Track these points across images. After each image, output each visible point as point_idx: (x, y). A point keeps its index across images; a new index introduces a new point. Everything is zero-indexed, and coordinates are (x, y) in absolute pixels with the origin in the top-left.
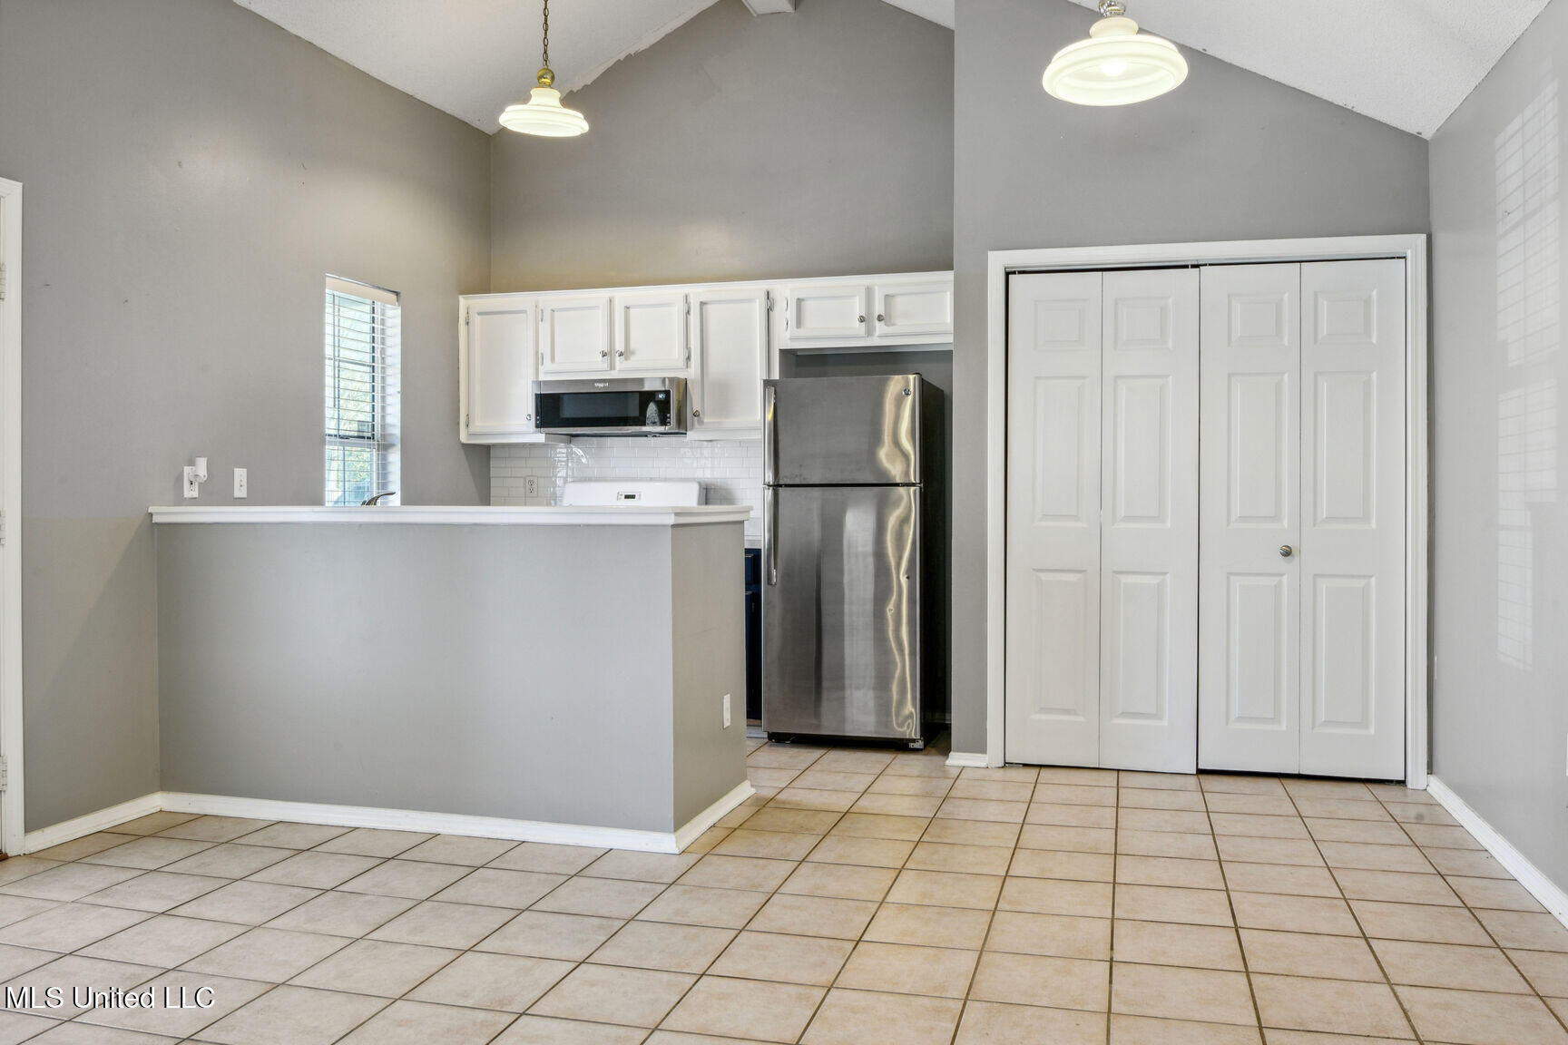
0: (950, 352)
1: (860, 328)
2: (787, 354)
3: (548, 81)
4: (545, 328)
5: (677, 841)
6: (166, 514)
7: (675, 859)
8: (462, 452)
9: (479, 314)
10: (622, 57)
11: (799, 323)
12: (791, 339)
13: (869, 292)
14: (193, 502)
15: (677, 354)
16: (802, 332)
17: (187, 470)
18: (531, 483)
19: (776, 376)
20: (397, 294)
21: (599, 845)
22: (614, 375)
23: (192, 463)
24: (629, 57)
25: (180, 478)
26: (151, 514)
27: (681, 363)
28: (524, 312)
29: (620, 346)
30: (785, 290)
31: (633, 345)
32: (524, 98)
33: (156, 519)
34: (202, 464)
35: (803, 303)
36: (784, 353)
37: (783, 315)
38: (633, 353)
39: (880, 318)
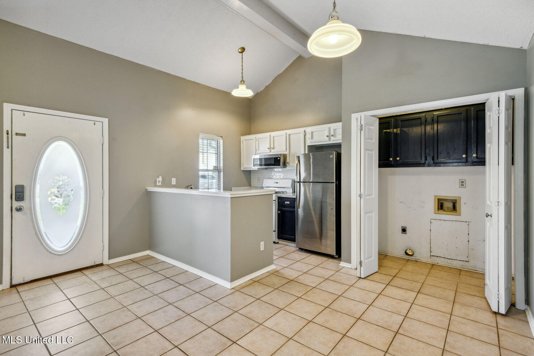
0: (341, 145)
1: (327, 139)
2: (310, 147)
3: (243, 83)
4: (257, 142)
5: (231, 285)
6: (151, 189)
7: (229, 290)
8: (242, 172)
9: (245, 140)
10: (277, 75)
11: (312, 138)
12: (310, 143)
13: (330, 129)
14: (160, 186)
15: (284, 148)
16: (313, 141)
17: (158, 179)
18: (259, 179)
19: (307, 152)
20: (222, 137)
21: (215, 282)
22: (271, 153)
23: (158, 178)
24: (278, 75)
25: (156, 181)
26: (147, 189)
27: (285, 150)
28: (253, 139)
29: (272, 147)
30: (309, 130)
31: (275, 146)
32: (238, 88)
33: (148, 190)
34: (160, 178)
35: (313, 133)
36: (309, 146)
37: (308, 136)
38: (275, 148)
39: (332, 136)
